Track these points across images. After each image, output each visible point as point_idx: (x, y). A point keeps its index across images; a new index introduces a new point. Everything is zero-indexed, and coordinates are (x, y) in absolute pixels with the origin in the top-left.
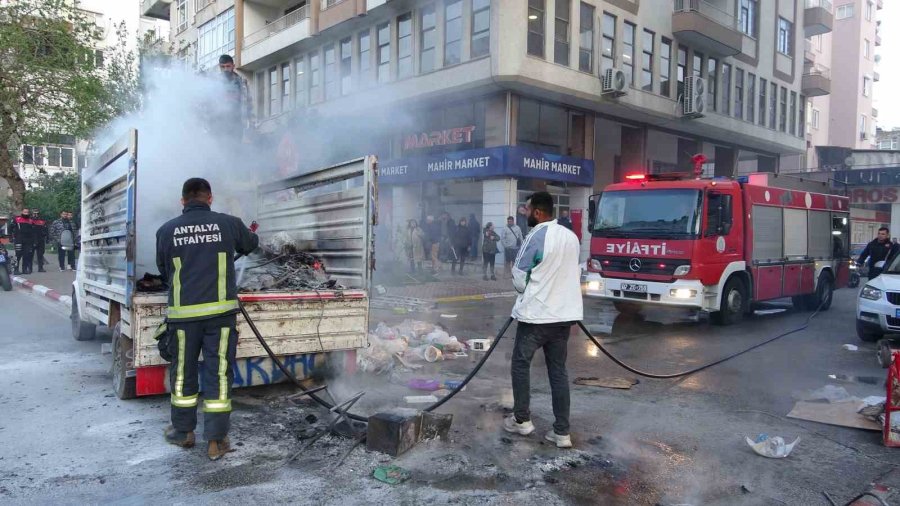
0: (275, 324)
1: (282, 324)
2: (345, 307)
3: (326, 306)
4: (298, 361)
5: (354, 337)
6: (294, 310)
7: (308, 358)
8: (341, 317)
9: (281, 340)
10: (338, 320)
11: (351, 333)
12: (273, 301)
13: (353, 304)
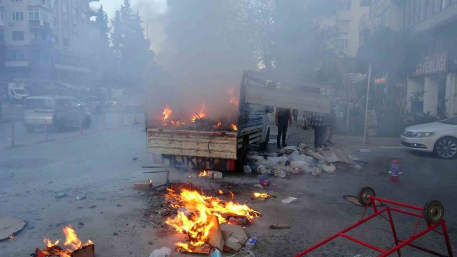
0: (195, 144)
1: (198, 144)
2: (225, 140)
3: (216, 138)
4: (207, 160)
5: (230, 154)
6: (202, 138)
7: (212, 159)
8: (224, 144)
9: (198, 151)
10: (222, 145)
11: (229, 151)
12: (193, 134)
13: (229, 139)
